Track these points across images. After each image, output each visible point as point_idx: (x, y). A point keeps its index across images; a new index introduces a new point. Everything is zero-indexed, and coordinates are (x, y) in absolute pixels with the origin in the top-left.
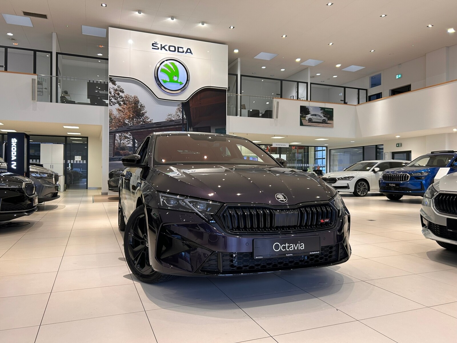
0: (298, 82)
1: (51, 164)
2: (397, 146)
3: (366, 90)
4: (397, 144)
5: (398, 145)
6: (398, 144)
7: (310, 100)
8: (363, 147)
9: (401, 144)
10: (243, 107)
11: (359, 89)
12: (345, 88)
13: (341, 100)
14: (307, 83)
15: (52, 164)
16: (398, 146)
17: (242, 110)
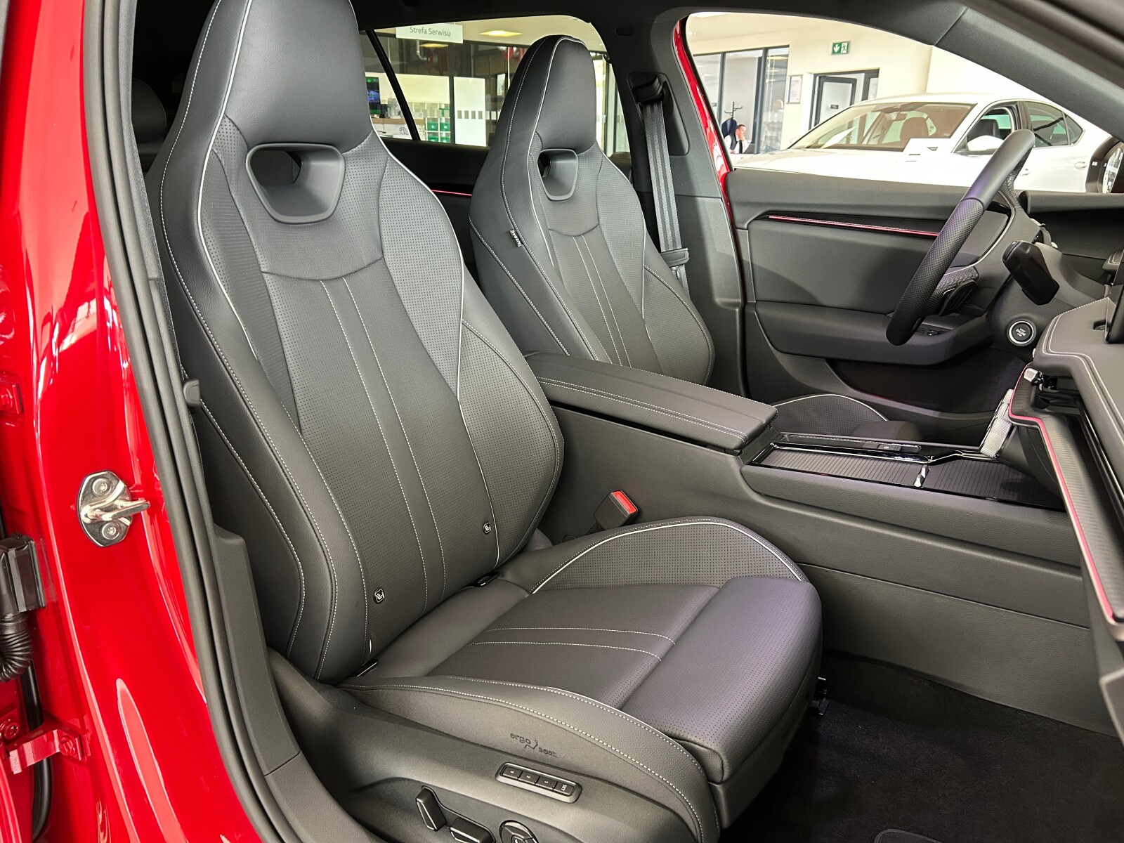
2: (834, 52)
4: (834, 45)
5: (836, 49)
6: (840, 44)
8: (724, 54)
9: (849, 44)
16: (839, 52)
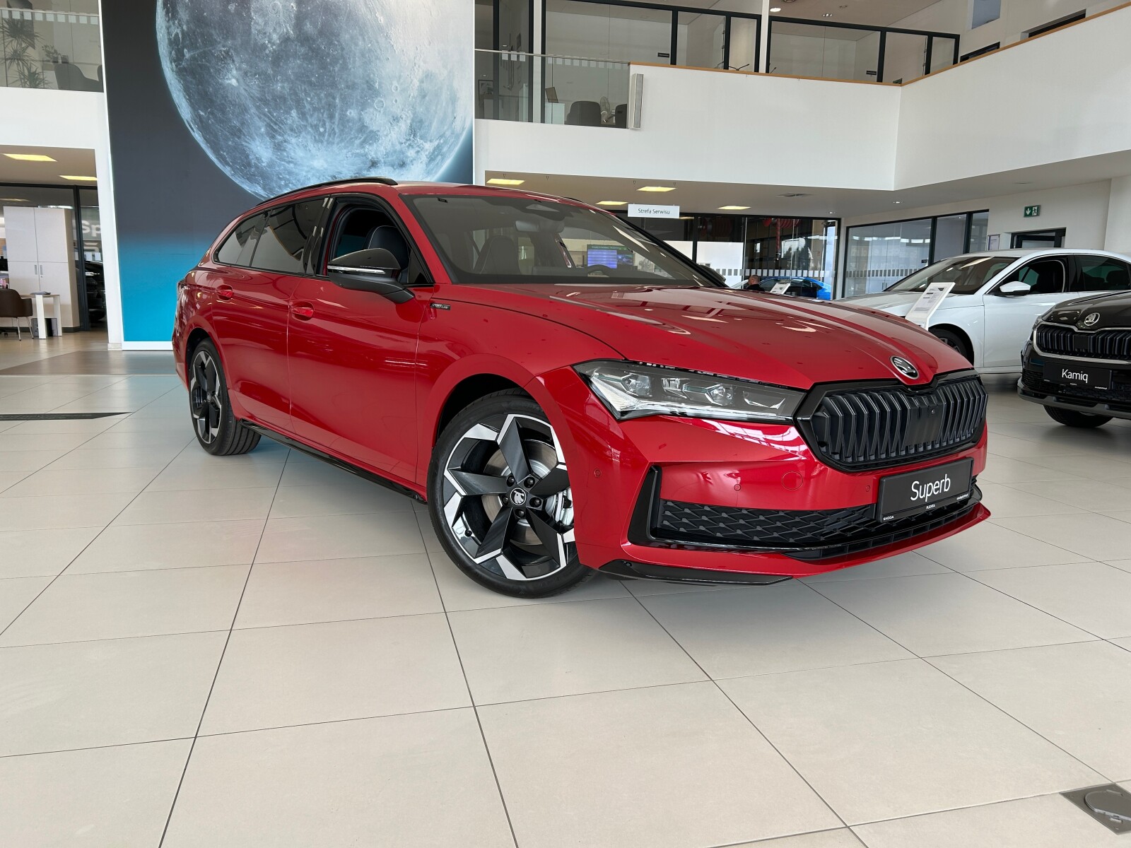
0: (729, 16)
1: (36, 264)
2: (1026, 215)
3: (957, 38)
4: (1026, 209)
5: (1028, 212)
6: (1031, 208)
7: (767, 71)
8: (934, 219)
9: (1039, 207)
10: (550, 95)
11: (931, 35)
12: (883, 31)
13: (869, 73)
14: (758, 18)
15: (40, 264)
16: (1031, 215)
17: (548, 105)
